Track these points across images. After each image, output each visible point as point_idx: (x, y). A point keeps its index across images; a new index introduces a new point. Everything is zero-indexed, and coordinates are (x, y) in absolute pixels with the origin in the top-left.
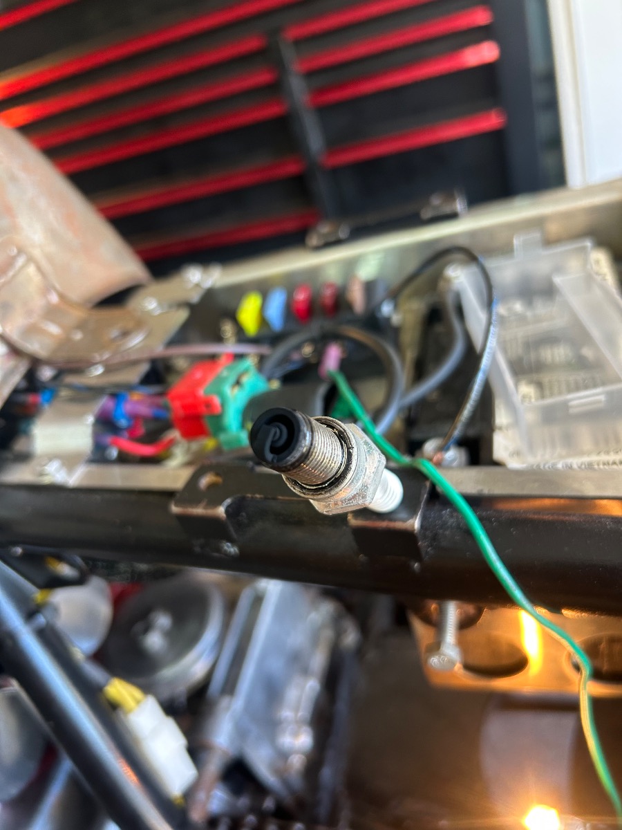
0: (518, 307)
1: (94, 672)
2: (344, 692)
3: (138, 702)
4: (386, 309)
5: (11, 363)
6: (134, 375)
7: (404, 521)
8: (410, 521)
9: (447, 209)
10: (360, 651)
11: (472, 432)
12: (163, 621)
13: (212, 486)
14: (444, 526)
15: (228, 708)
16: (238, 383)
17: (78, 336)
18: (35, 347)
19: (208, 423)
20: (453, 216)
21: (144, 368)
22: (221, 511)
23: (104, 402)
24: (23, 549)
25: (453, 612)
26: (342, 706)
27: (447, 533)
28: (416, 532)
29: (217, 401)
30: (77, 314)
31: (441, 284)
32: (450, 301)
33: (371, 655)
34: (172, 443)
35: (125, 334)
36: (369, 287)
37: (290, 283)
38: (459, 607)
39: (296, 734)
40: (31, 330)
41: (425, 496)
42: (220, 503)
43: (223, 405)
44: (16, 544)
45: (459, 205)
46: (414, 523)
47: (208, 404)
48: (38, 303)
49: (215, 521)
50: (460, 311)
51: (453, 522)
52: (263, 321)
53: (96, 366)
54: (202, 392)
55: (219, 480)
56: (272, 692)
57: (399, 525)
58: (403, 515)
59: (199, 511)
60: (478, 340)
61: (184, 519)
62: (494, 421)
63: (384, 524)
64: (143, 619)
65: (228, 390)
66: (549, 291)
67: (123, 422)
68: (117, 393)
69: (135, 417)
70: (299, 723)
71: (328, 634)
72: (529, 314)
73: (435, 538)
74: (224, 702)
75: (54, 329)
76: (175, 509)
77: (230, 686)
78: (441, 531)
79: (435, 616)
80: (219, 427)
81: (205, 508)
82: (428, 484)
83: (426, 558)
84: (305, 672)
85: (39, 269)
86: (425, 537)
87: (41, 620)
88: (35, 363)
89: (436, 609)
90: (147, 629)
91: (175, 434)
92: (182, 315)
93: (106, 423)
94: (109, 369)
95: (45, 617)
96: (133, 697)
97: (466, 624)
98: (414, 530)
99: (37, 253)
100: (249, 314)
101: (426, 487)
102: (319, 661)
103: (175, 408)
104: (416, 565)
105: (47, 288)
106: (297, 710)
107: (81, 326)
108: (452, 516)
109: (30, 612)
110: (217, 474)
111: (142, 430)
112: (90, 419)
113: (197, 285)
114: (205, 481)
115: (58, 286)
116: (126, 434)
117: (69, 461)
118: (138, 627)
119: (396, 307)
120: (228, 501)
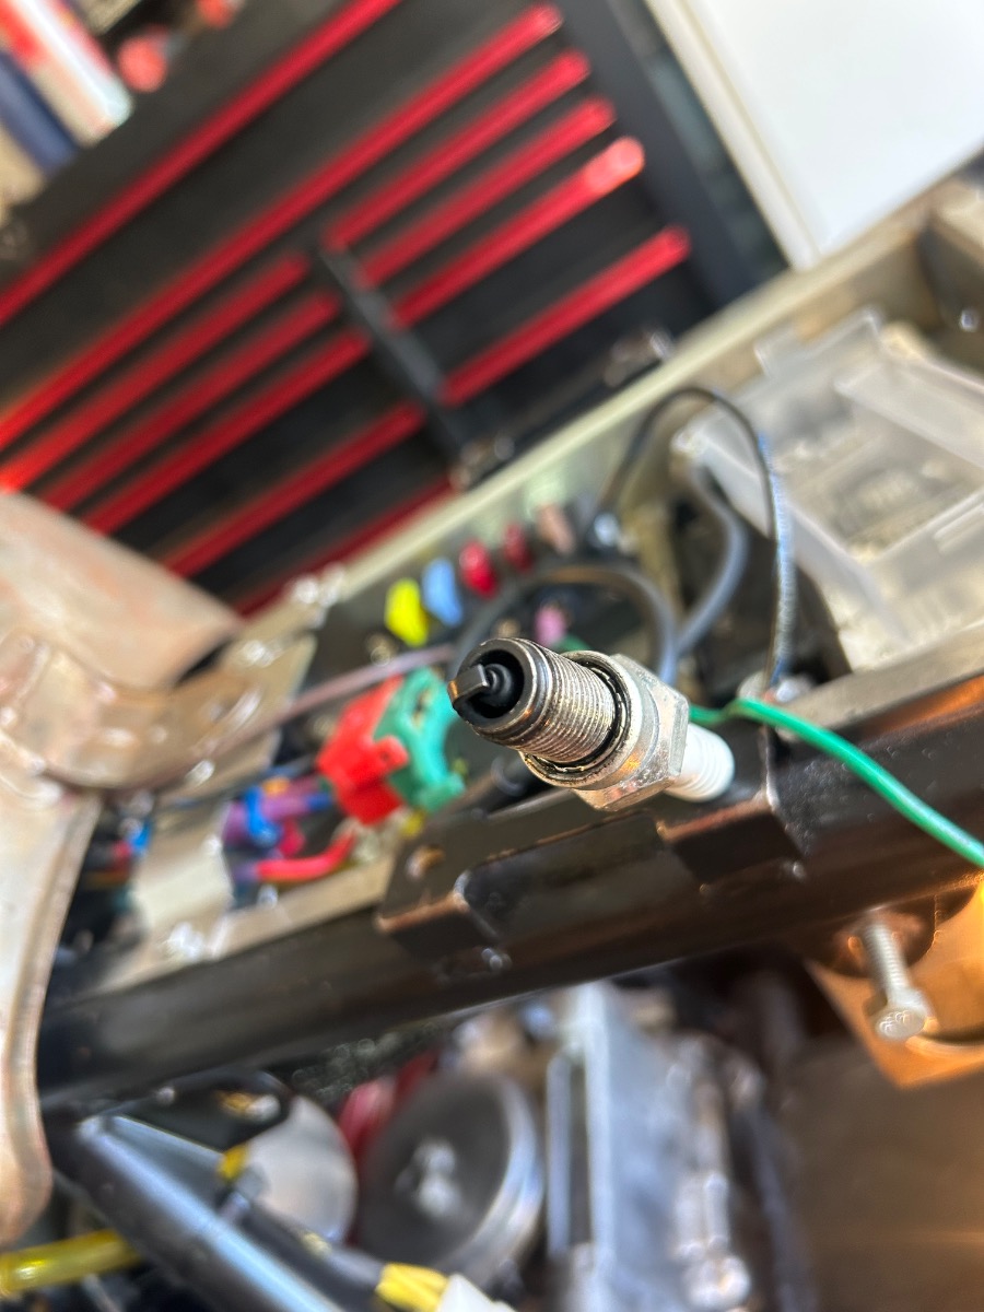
0: (802, 451)
1: (354, 1266)
2: (768, 1178)
3: (439, 1293)
4: (605, 532)
5: (73, 809)
6: (261, 757)
7: (748, 799)
8: (759, 796)
9: (642, 359)
10: (769, 1101)
11: (805, 649)
12: (439, 1157)
13: (431, 868)
14: (815, 789)
15: (591, 1266)
16: (419, 708)
17: (161, 735)
18: (101, 772)
19: (394, 786)
20: (654, 365)
21: (272, 743)
22: (457, 898)
23: (227, 815)
24: (177, 1089)
25: (886, 940)
26: (775, 1205)
27: (824, 796)
28: (773, 809)
29: (396, 743)
30: (150, 707)
31: (674, 468)
32: (697, 484)
33: (789, 1102)
34: (353, 843)
35: (229, 705)
36: (569, 512)
37: (449, 550)
38: (894, 928)
39: (718, 1277)
40: (88, 752)
41: (767, 750)
42: (450, 887)
43: (408, 748)
44: (160, 1083)
45: (657, 346)
46: (765, 798)
47: (385, 753)
48: (86, 709)
49: (453, 920)
50: (717, 490)
51: (828, 778)
52: (429, 616)
53: (198, 766)
54: (370, 740)
55: (438, 853)
56: (652, 1214)
57: (743, 809)
58: (744, 792)
59: (423, 911)
60: (761, 521)
61: (403, 935)
62: (832, 619)
63: (717, 818)
64: (406, 1163)
65: (407, 722)
66: (839, 411)
67: (267, 835)
68: (242, 793)
69: (284, 822)
70: (714, 1254)
71: (708, 1092)
72: (823, 454)
73: (808, 813)
74: (581, 1256)
75: (120, 738)
76: (384, 924)
77: (581, 1228)
78: (813, 799)
79: (860, 960)
80: (414, 785)
81: (431, 904)
82: (764, 732)
83: (807, 850)
84: (694, 1166)
85: (74, 658)
86: (792, 818)
87: (240, 1202)
88: (111, 798)
89: (856, 945)
90: (418, 1177)
91: (353, 827)
92: (305, 651)
93: (240, 847)
94: (221, 762)
95: (245, 1196)
96: (429, 1287)
97: (914, 953)
98: (770, 807)
99: (64, 637)
100: (404, 614)
101: (762, 738)
102: (708, 1141)
103: (337, 781)
104: (795, 868)
105: (93, 682)
106: (703, 1235)
107: (162, 719)
108: (822, 771)
109: (218, 1195)
110: (433, 847)
111: (299, 837)
112: (214, 845)
113: (315, 604)
114: (417, 865)
115: (108, 673)
116: (278, 853)
117: (203, 920)
118: (403, 1180)
119: (621, 522)
120: (462, 879)
